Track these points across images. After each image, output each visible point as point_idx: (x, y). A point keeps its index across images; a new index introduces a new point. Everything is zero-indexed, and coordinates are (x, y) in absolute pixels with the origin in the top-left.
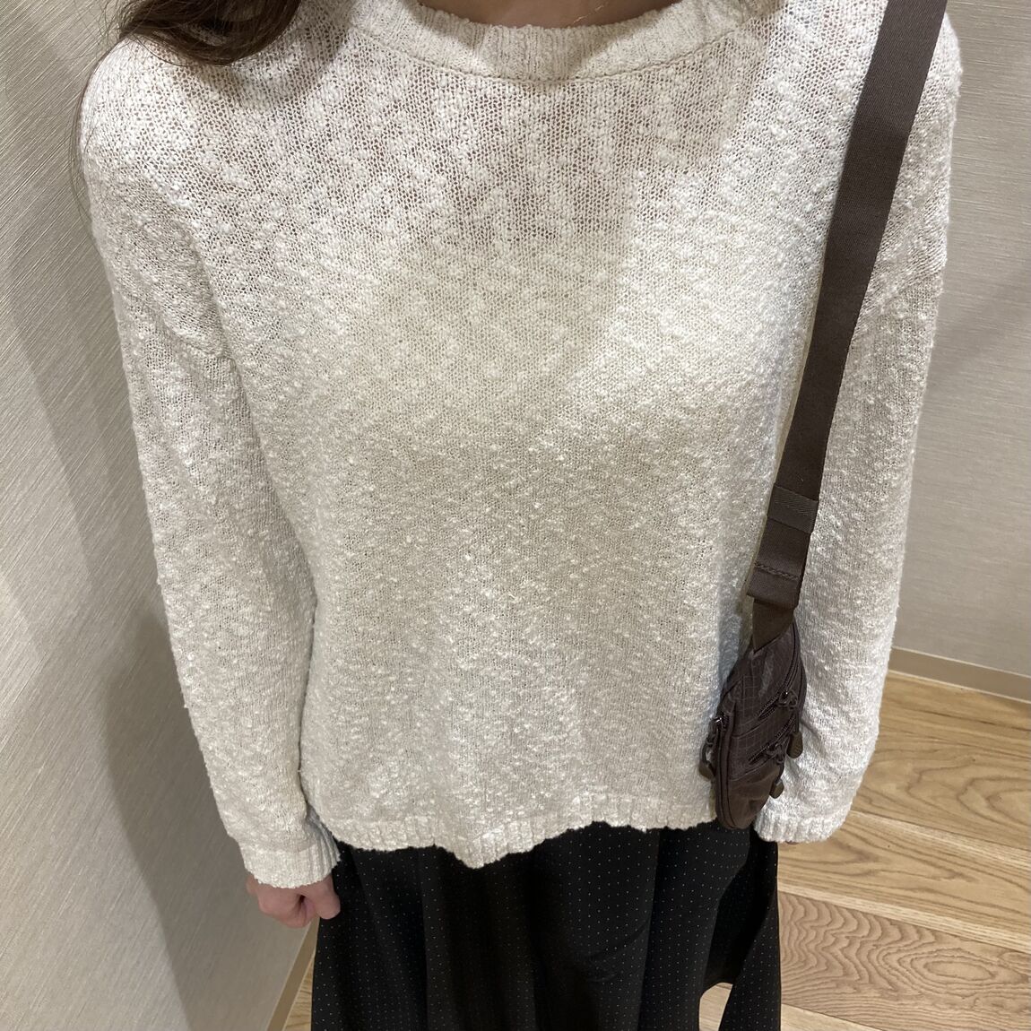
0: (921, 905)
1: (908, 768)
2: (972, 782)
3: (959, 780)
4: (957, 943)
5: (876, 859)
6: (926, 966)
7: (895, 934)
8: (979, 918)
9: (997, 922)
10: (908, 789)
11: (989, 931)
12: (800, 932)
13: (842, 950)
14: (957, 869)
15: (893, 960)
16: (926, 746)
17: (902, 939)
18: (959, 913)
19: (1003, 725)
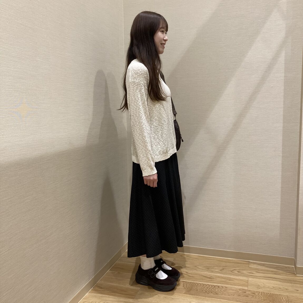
0: (223, 284)
1: (221, 268)
2: (234, 270)
3: (232, 269)
4: (231, 288)
5: (213, 278)
6: (224, 291)
7: (217, 287)
8: (235, 285)
9: (239, 286)
10: (221, 271)
11: (238, 287)
12: (196, 287)
13: (205, 289)
14: (231, 280)
15: (217, 290)
16: (225, 266)
17: (219, 288)
18: (231, 285)
19: (242, 263)
